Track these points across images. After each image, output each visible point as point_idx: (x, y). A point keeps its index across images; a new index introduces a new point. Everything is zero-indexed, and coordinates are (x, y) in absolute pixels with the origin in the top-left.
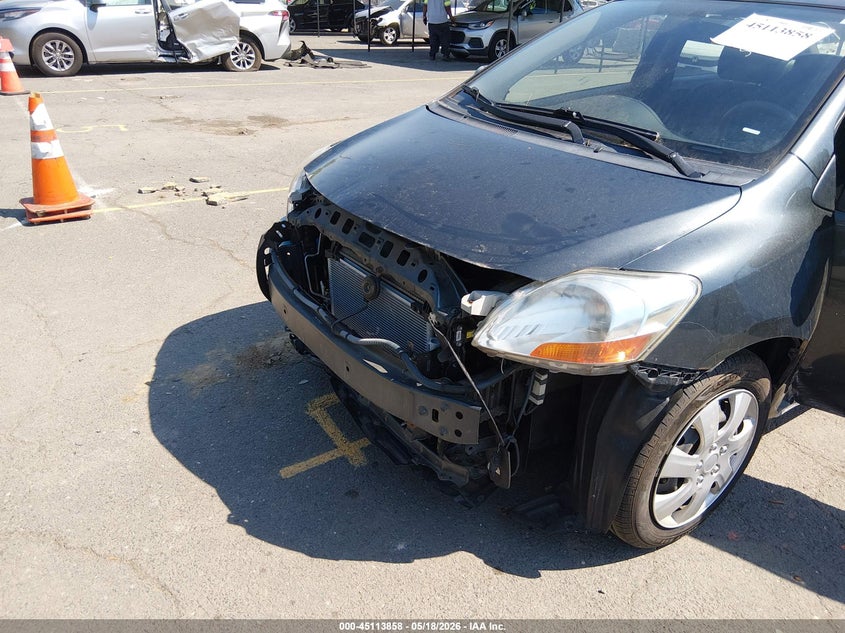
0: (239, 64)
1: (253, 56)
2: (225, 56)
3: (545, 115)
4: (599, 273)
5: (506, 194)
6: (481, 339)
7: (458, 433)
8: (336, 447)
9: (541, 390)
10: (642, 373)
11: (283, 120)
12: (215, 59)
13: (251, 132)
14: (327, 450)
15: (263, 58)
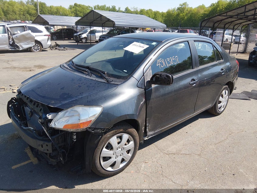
0: (35, 50)
1: (39, 47)
2: (30, 48)
3: (81, 67)
4: (79, 107)
5: (64, 88)
6: (52, 125)
7: (48, 150)
8: (30, 159)
9: (75, 137)
10: (90, 130)
11: (45, 66)
12: (28, 49)
13: (33, 70)
14: (27, 160)
15: (43, 48)
